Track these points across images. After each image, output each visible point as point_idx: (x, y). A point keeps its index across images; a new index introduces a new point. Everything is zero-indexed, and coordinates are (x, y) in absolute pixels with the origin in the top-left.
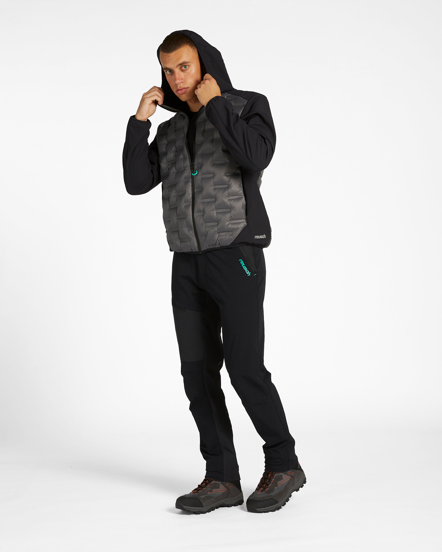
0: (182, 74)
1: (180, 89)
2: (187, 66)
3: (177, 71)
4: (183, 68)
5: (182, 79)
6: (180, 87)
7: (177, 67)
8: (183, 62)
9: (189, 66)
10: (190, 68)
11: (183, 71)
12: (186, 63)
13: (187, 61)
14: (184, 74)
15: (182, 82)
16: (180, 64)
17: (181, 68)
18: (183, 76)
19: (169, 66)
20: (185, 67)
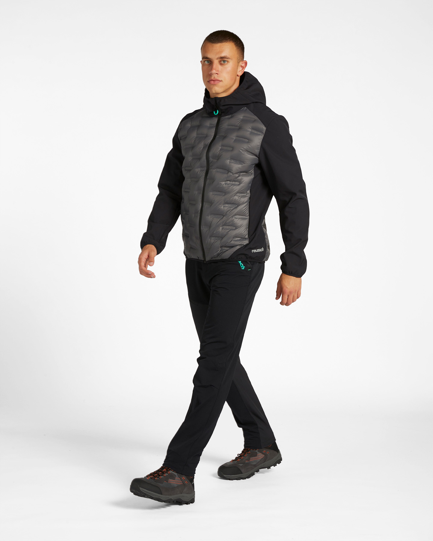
0: (220, 67)
1: (213, 79)
2: (226, 62)
3: (216, 62)
4: (222, 62)
5: (218, 71)
6: (214, 78)
7: (217, 59)
8: (225, 56)
9: (228, 62)
10: (229, 63)
11: (221, 64)
12: (227, 58)
13: (228, 56)
14: (222, 67)
15: (216, 73)
16: (222, 58)
17: (220, 62)
18: (220, 70)
19: (210, 56)
20: (224, 62)
